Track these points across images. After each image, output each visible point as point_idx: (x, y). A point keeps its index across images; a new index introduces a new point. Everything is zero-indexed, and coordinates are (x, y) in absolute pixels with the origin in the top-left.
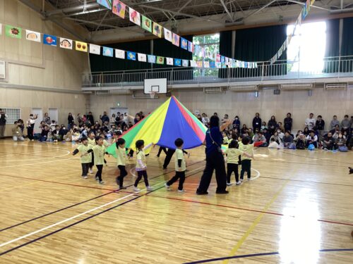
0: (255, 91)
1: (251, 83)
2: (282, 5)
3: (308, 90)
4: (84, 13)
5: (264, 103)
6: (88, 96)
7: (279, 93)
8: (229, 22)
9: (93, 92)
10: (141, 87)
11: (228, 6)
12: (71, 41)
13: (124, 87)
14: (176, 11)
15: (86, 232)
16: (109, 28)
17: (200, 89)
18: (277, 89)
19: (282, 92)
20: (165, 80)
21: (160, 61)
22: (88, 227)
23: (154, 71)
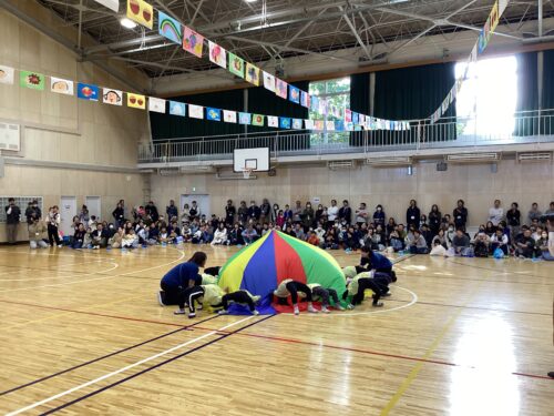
0: (407, 166)
1: (401, 153)
3: (490, 163)
4: (141, 49)
5: (422, 184)
6: (147, 176)
7: (445, 169)
8: (364, 60)
9: (155, 170)
10: (229, 162)
11: (363, 36)
12: (120, 93)
13: (203, 162)
14: (283, 44)
15: (140, 394)
16: (181, 72)
17: (321, 164)
18: (442, 163)
19: (449, 167)
20: (265, 151)
21: (257, 121)
22: (143, 386)
23: (249, 136)
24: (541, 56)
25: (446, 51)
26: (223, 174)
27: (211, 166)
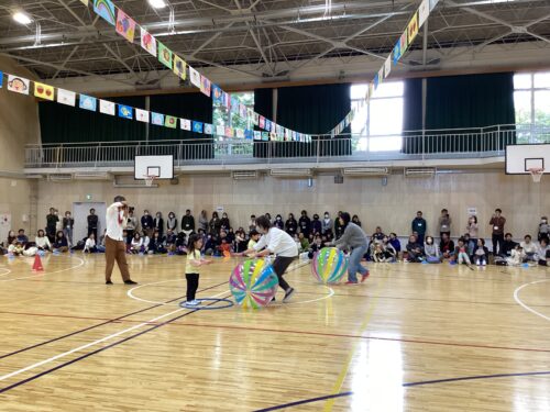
0: (308, 178)
3: (381, 177)
4: (35, 47)
7: (342, 182)
8: (267, 76)
11: (267, 53)
12: (27, 82)
14: (188, 54)
17: (226, 174)
18: (339, 176)
19: (346, 180)
20: (169, 158)
21: (170, 122)
23: (150, 143)
24: (424, 83)
25: (342, 72)
26: (121, 181)
27: (109, 173)
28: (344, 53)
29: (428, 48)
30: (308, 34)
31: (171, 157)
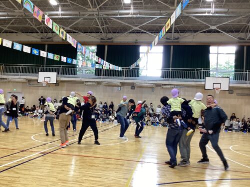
0: (119, 86)
2: (137, 33)
3: (152, 88)
7: (134, 89)
8: (103, 39)
11: (103, 29)
17: (82, 82)
18: (133, 86)
19: (136, 88)
21: (56, 58)
23: (46, 66)
24: (172, 47)
25: (136, 40)
26: (31, 83)
27: (26, 79)
28: (138, 32)
29: (174, 32)
30: (122, 22)
31: (56, 73)
